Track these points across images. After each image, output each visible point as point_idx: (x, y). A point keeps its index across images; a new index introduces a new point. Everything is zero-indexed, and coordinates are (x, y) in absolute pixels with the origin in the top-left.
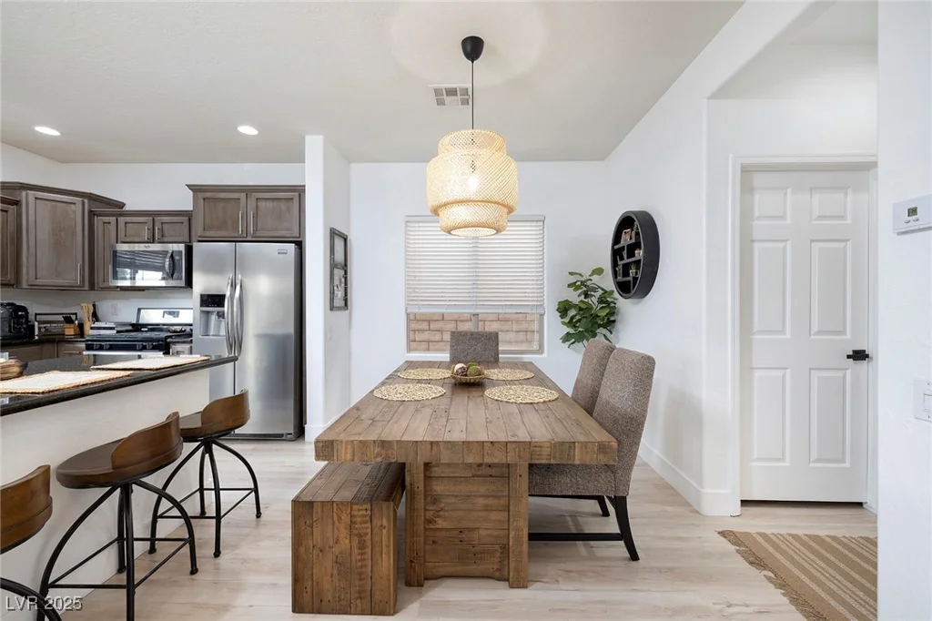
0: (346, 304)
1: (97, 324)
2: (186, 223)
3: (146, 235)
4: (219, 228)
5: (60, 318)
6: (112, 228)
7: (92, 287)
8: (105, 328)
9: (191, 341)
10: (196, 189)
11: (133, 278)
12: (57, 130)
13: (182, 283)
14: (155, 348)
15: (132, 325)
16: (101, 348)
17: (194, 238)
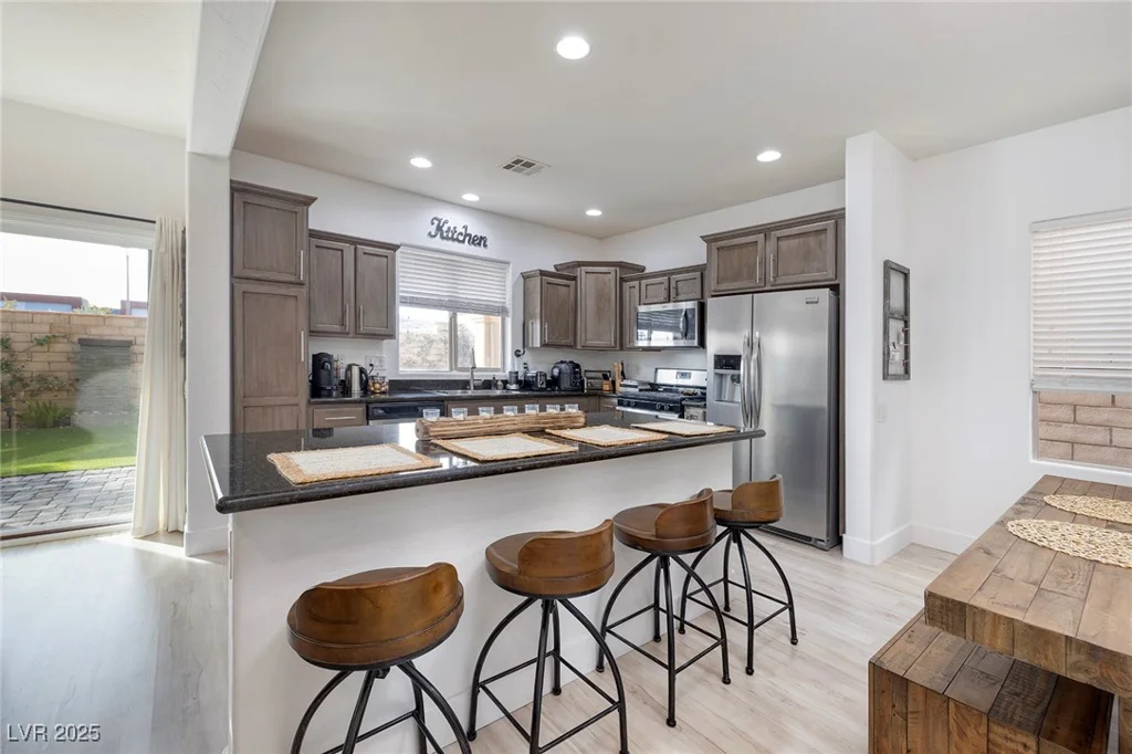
0: (907, 371)
1: (625, 382)
2: (699, 280)
3: (663, 295)
4: (735, 280)
5: (600, 375)
6: (636, 291)
7: (622, 348)
8: (630, 386)
9: (705, 406)
10: (710, 240)
11: (650, 339)
12: (598, 209)
13: (696, 343)
14: (671, 410)
15: (650, 384)
16: (629, 405)
17: (707, 293)
